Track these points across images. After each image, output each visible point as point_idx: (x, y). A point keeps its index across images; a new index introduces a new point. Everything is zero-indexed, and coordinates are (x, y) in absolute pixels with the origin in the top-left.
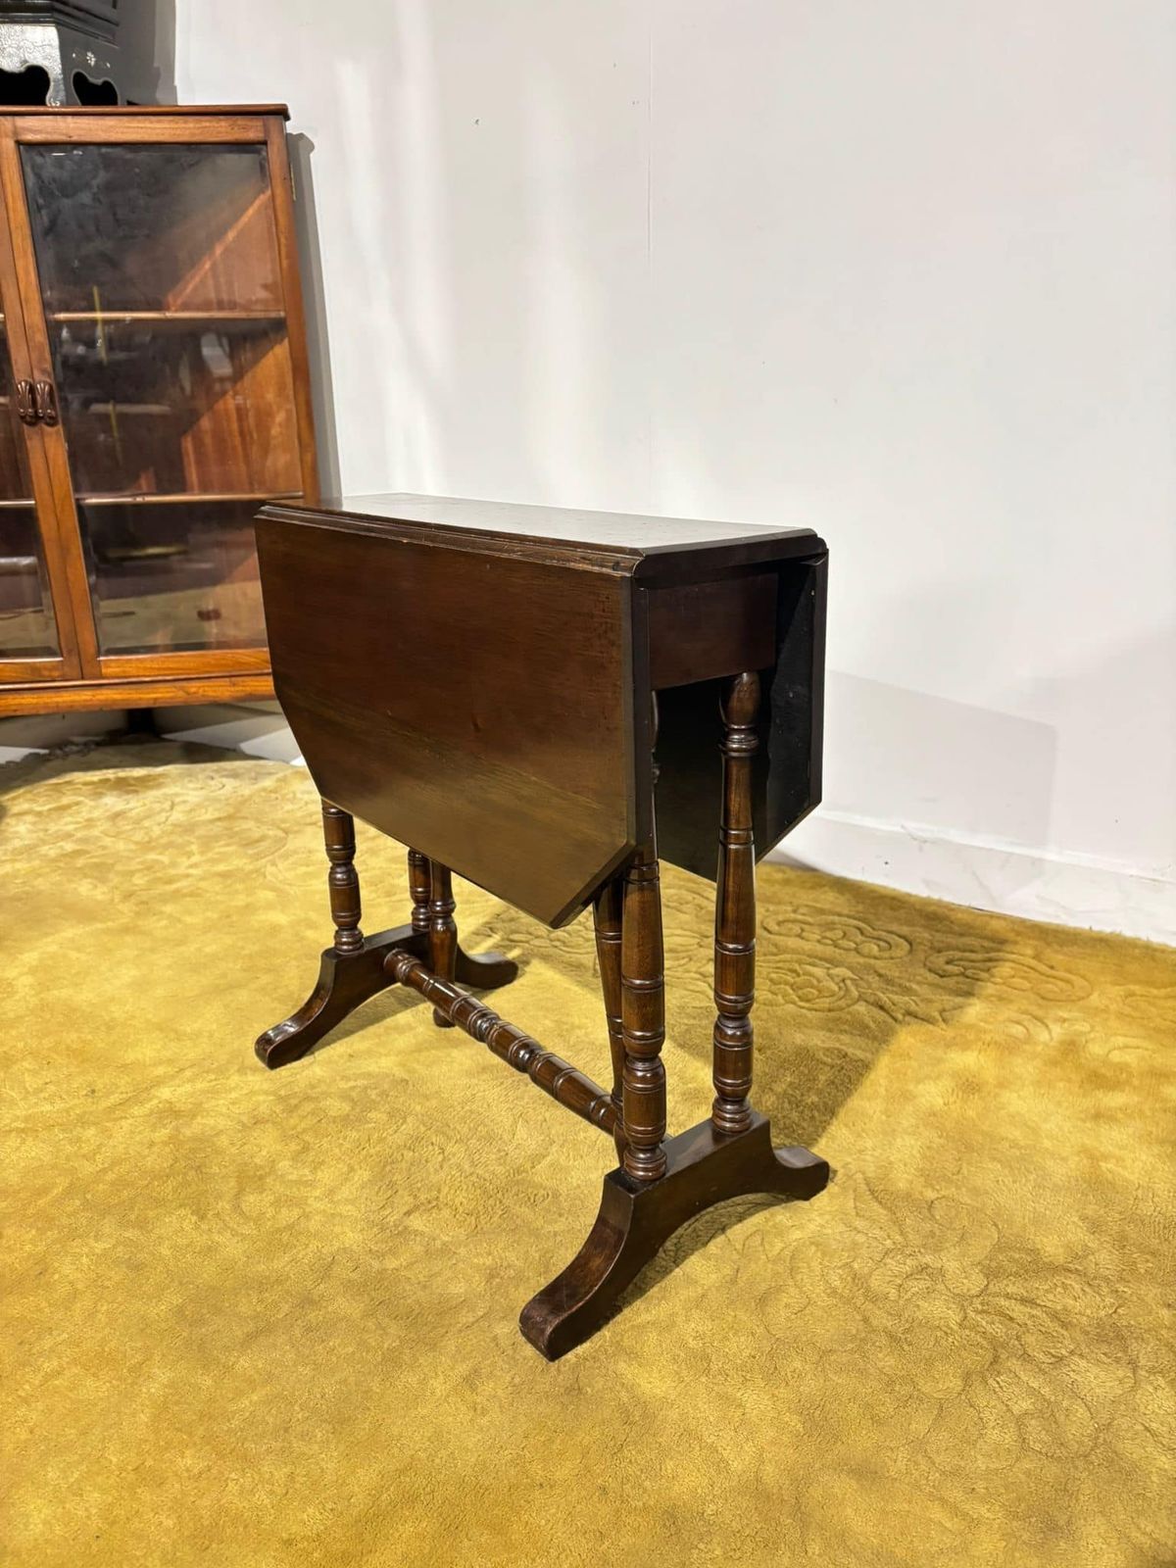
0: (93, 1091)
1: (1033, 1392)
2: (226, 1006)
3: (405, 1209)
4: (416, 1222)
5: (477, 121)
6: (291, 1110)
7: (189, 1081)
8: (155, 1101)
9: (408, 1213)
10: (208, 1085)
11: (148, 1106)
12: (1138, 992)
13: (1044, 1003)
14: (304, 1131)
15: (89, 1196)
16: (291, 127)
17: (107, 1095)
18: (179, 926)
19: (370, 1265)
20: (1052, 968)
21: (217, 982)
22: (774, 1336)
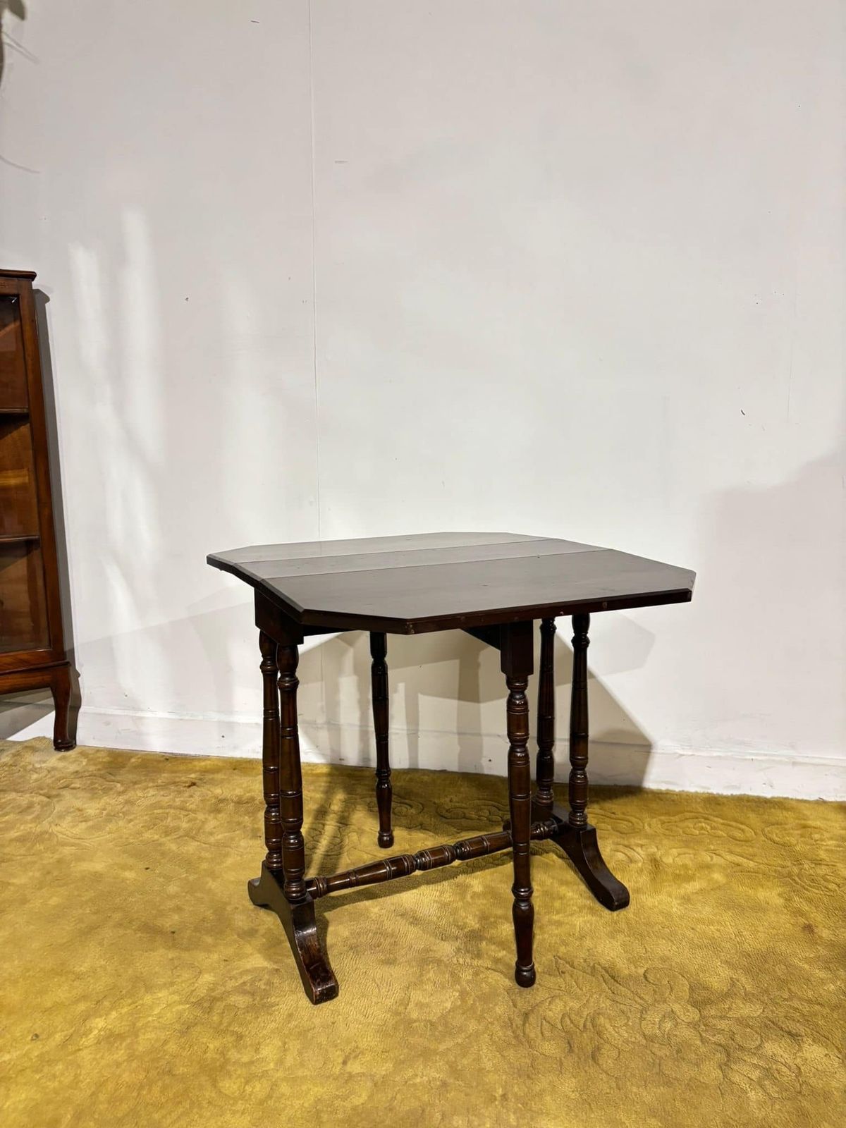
0: (37, 1036)
1: (757, 1066)
2: (101, 944)
3: (340, 1060)
4: (355, 1067)
5: (187, 299)
6: (210, 1010)
7: (111, 1009)
8: (96, 1032)
9: (345, 1063)
10: (129, 1008)
11: (91, 1036)
12: (666, 821)
13: (624, 836)
14: (230, 1024)
15: (96, 1117)
16: (36, 284)
17: (50, 1035)
18: (12, 888)
19: (344, 1106)
20: (613, 813)
21: (78, 927)
22: (613, 1076)
